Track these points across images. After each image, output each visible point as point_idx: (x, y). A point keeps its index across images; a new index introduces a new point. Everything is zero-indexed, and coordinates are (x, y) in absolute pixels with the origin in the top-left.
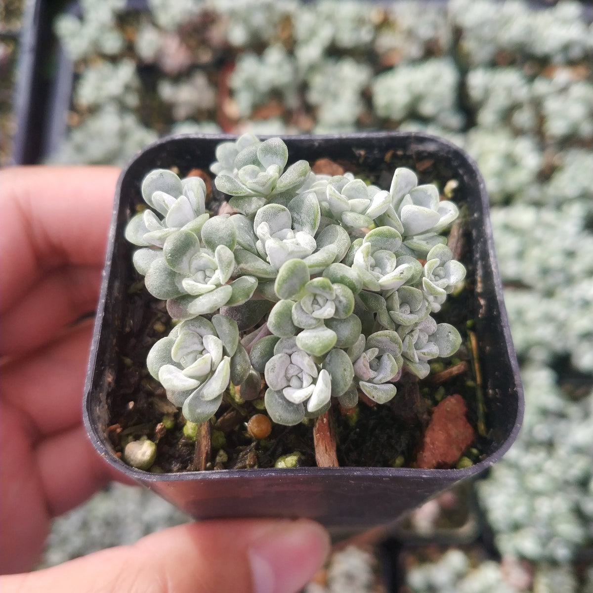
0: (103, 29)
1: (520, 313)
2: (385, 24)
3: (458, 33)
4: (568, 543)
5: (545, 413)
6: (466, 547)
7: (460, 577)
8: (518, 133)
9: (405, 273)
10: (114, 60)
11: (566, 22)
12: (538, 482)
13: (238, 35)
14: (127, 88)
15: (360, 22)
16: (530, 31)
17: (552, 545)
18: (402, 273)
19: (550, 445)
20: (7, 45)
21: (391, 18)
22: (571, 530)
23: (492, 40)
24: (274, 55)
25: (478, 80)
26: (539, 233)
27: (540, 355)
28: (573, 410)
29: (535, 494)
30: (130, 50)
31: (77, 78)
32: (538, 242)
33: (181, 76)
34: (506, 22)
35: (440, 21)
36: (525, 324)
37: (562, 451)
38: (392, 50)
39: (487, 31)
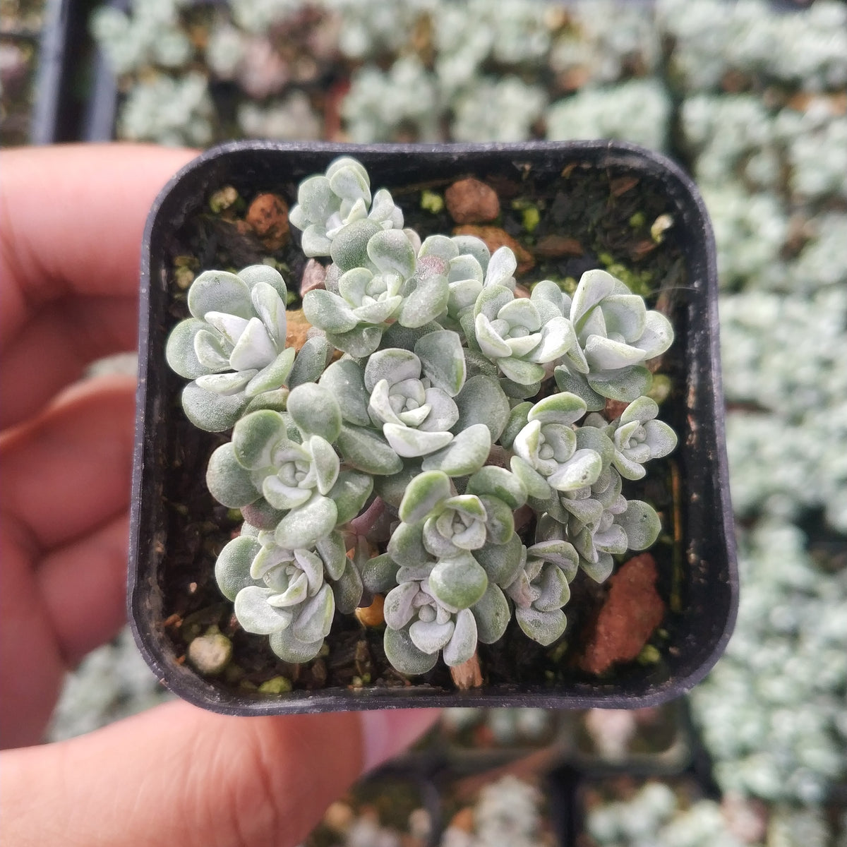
0: (160, 29)
1: (753, 447)
2: (565, 29)
3: (669, 44)
4: (817, 775)
5: (787, 590)
6: (671, 780)
7: (663, 822)
8: (753, 189)
9: (589, 476)
10: (176, 74)
11: (824, 31)
12: (777, 688)
13: (354, 42)
14: (195, 115)
15: (530, 25)
16: (773, 42)
17: (795, 778)
18: (585, 477)
19: (793, 636)
20: (23, 50)
21: (575, 20)
22: (821, 758)
23: (719, 55)
24: (407, 71)
25: (697, 112)
26: (782, 333)
27: (781, 508)
28: (828, 586)
29: (772, 706)
30: (198, 60)
31: (122, 99)
32: (781, 346)
33: (272, 100)
34: (739, 29)
35: (644, 26)
36: (760, 463)
37: (811, 646)
38: (574, 67)
39: (711, 43)
